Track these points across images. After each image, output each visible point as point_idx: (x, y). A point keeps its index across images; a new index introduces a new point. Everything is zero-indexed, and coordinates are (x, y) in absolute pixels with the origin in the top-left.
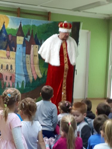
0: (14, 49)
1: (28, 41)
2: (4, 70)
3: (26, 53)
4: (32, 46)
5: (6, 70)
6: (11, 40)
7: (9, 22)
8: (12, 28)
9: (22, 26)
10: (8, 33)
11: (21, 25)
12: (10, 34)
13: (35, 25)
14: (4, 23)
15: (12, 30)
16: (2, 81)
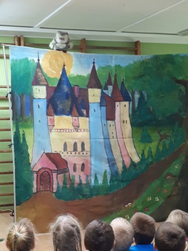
0: (85, 112)
1: (110, 95)
2: (69, 153)
3: (108, 119)
4: (117, 103)
5: (73, 153)
6: (79, 96)
7: (73, 63)
10: (72, 83)
11: (94, 67)
12: (75, 85)
13: (119, 65)
14: (64, 65)
15: (79, 77)
16: (67, 174)
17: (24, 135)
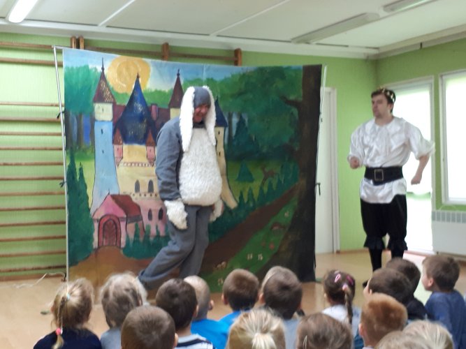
2: (143, 196)
5: (148, 195)
6: (158, 118)
7: (151, 74)
8: (158, 89)
9: (182, 83)
10: (148, 100)
11: (178, 81)
12: (152, 104)
13: (212, 79)
14: (138, 77)
15: (159, 93)
16: (140, 223)
17: (81, 169)
